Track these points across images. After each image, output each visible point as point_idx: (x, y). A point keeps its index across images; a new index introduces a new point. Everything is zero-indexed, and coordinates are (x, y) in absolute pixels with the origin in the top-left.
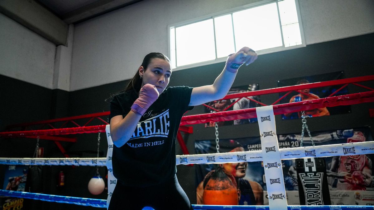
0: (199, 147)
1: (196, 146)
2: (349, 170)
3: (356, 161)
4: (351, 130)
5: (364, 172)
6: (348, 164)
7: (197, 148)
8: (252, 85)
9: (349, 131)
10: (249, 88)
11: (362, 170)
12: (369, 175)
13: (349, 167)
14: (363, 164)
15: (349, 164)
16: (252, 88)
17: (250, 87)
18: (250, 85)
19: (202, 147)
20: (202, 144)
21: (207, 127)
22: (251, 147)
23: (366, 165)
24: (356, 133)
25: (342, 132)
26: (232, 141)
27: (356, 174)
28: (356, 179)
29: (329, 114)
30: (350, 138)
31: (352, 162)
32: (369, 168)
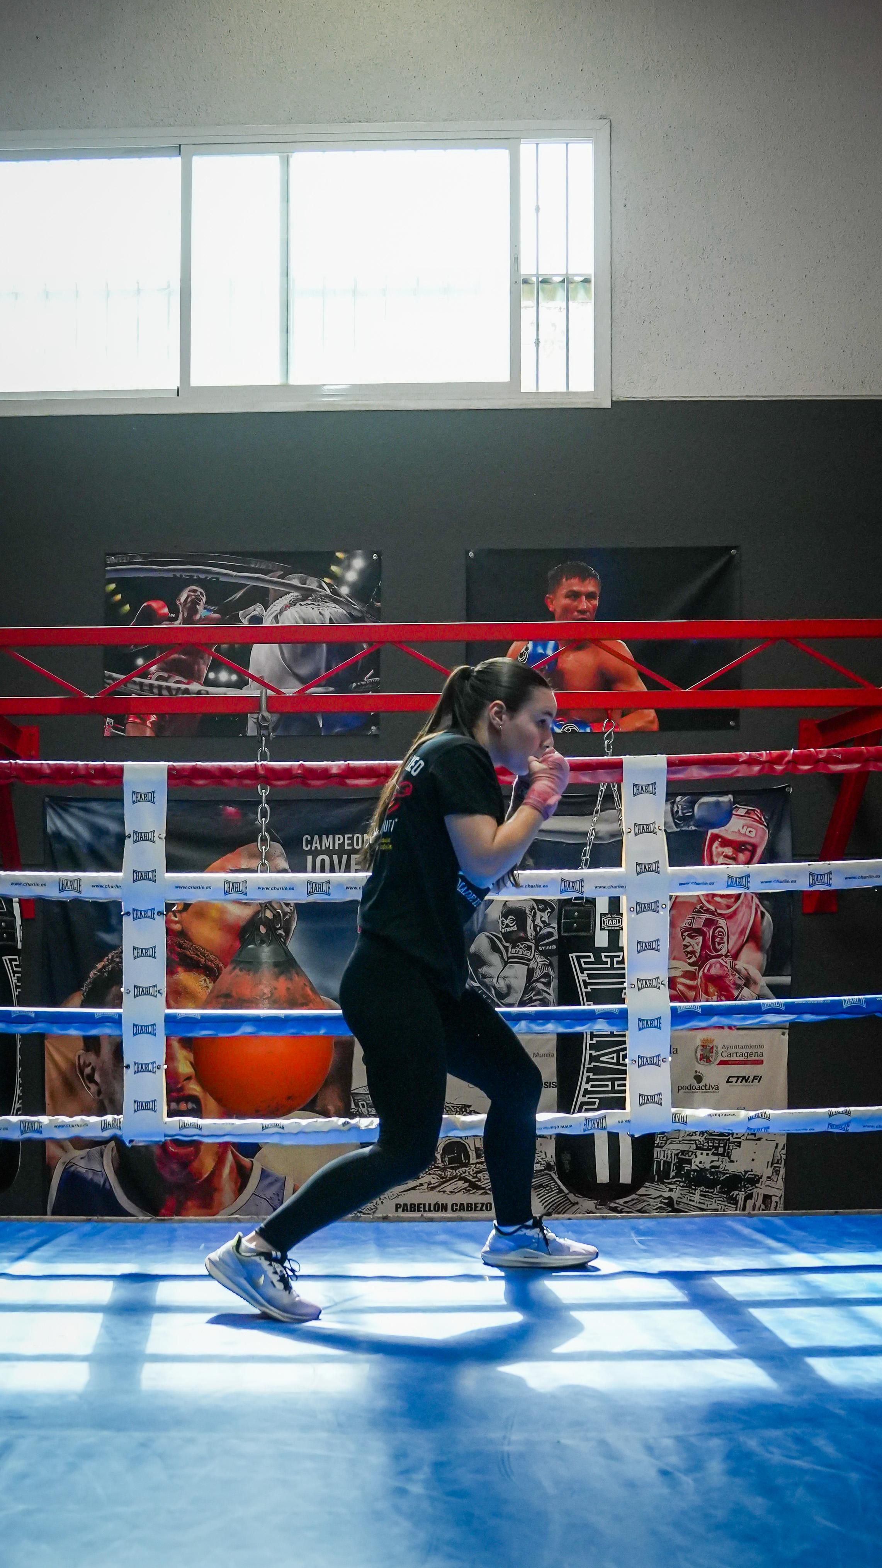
0: (66, 832)
1: (54, 822)
2: (693, 953)
3: (722, 922)
4: (727, 799)
5: (740, 964)
6: (693, 932)
7: (58, 835)
8: (351, 556)
9: (718, 803)
10: (334, 568)
11: (736, 956)
12: (755, 973)
13: (697, 944)
14: (742, 932)
15: (699, 932)
16: (348, 567)
17: (338, 562)
18: (340, 555)
19: (85, 833)
20: (81, 814)
21: (114, 737)
22: (316, 845)
23: (754, 937)
24: (742, 811)
25: (692, 804)
26: (231, 809)
27: (713, 971)
28: (711, 989)
29: (655, 727)
30: (716, 831)
31: (709, 923)
32: (759, 947)
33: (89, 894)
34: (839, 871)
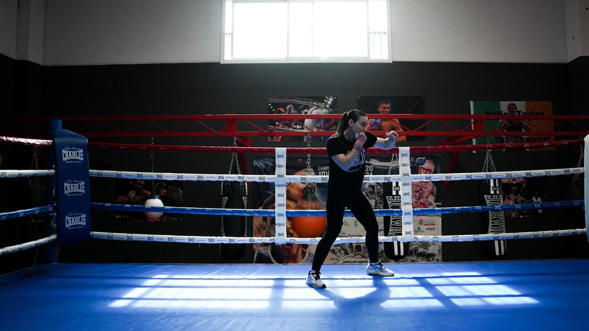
0: (258, 165)
1: (255, 163)
2: (417, 197)
3: (424, 189)
4: (423, 158)
5: (429, 200)
6: (417, 192)
7: (256, 166)
8: (329, 98)
9: (422, 159)
10: (325, 101)
11: (427, 198)
12: (432, 202)
13: (418, 194)
14: (429, 192)
15: (418, 191)
16: (329, 100)
17: (326, 99)
18: (326, 97)
19: (263, 166)
20: (262, 161)
21: (270, 142)
22: (322, 169)
23: (432, 193)
24: (428, 161)
25: (415, 159)
26: (300, 160)
27: (422, 201)
28: (422, 206)
29: (405, 140)
30: (421, 166)
31: (420, 189)
32: (433, 195)
33: (267, 180)
34: (453, 176)
